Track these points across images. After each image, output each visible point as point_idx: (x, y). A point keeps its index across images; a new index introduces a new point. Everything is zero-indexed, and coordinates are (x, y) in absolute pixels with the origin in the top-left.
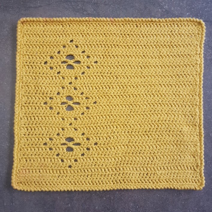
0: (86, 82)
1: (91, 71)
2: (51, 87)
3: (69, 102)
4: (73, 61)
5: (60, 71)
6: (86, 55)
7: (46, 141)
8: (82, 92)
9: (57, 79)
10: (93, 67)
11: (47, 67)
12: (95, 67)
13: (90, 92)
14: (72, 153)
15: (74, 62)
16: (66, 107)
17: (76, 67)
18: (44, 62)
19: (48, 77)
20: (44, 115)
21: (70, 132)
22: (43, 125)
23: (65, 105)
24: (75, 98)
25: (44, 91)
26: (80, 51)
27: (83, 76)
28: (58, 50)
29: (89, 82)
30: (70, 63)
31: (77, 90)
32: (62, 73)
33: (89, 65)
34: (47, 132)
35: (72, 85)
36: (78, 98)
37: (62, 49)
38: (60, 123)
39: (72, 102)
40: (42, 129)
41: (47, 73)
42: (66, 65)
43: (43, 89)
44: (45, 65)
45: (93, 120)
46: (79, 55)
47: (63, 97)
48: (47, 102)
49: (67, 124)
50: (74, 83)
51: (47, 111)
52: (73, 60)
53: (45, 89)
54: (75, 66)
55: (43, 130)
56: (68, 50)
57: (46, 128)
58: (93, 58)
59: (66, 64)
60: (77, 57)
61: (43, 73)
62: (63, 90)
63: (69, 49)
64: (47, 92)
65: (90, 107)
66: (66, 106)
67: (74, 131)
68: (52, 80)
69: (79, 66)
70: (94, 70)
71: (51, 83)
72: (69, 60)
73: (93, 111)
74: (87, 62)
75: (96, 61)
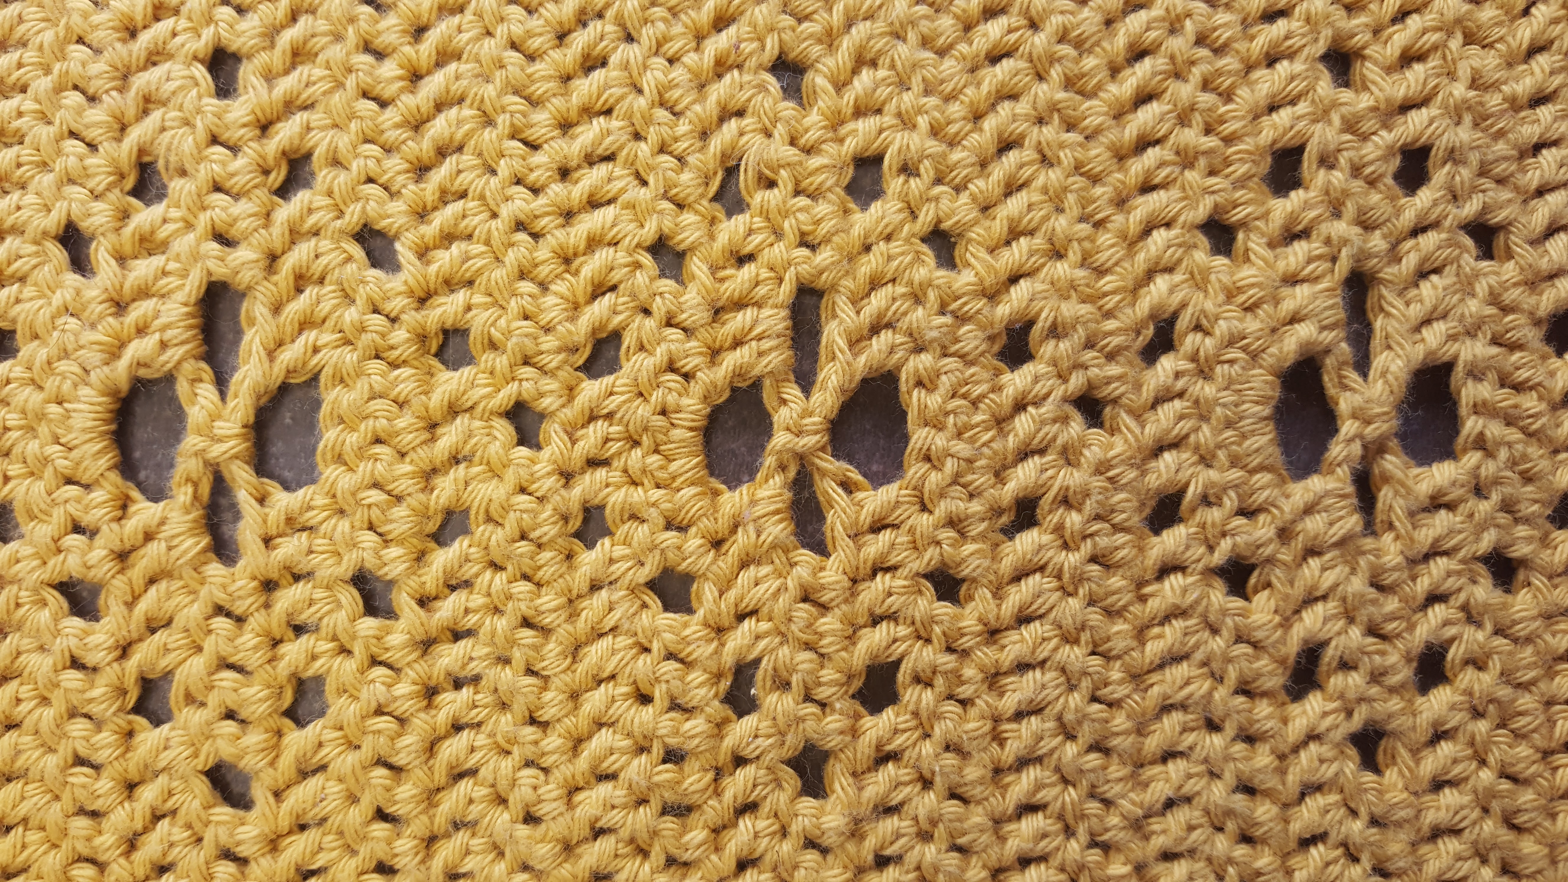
0: (506, 211)
1: (343, 141)
2: (575, 696)
3: (780, 439)
4: (207, 391)
5: (346, 567)
6: (125, 215)
7: (1338, 735)
8: (646, 259)
9: (472, 620)
10: (290, 106)
11: (287, 761)
12: (286, 85)
13: (644, 149)
14: (1475, 373)
15: (221, 383)
16: (855, 475)
17: (289, 355)
18: (223, 812)
19: (431, 748)
20: (977, 791)
21: (1204, 418)
22: (1113, 790)
23: (828, 488)
24: (731, 360)
25: (643, 801)
26: (57, 299)
27: (423, 253)
28: (45, 616)
29: (504, 168)
30: (223, 427)
31: (616, 336)
32: (369, 539)
33: (266, 172)
34: (1213, 726)
35: (547, 403)
36: (738, 321)
37: (27, 550)
38: (1087, 548)
39: (793, 391)
40: (1170, 804)
41: (381, 762)
42: (262, 500)
43: (613, 818)
44: (259, 793)
45: (1023, 107)
46: (120, 306)
47: (722, 525)
48: (793, 742)
49: (1091, 454)
50: (527, 372)
51: (927, 748)
52: (182, 388)
53: (605, 789)
54: (271, 355)
55: (1190, 787)
56: (46, 461)
57: (1153, 743)
58: (156, 116)
59: (244, 497)
60: (141, 331)
61: (381, 815)
62: (621, 531)
63: (33, 447)
64: (657, 750)
65: (851, 146)
66: (848, 487)
67: (1185, 365)
68: (476, 680)
69: (277, 309)
70: (337, 98)
71: (519, 707)
72: (191, 442)
73: (907, 97)
74: (218, 188)
75: (200, 72)
